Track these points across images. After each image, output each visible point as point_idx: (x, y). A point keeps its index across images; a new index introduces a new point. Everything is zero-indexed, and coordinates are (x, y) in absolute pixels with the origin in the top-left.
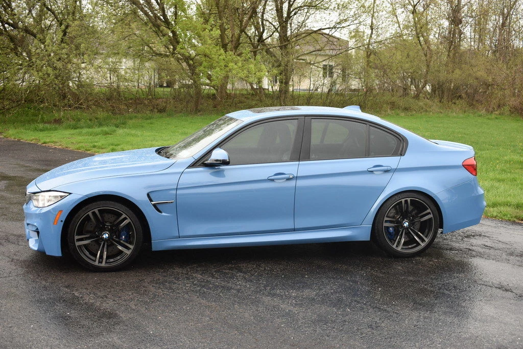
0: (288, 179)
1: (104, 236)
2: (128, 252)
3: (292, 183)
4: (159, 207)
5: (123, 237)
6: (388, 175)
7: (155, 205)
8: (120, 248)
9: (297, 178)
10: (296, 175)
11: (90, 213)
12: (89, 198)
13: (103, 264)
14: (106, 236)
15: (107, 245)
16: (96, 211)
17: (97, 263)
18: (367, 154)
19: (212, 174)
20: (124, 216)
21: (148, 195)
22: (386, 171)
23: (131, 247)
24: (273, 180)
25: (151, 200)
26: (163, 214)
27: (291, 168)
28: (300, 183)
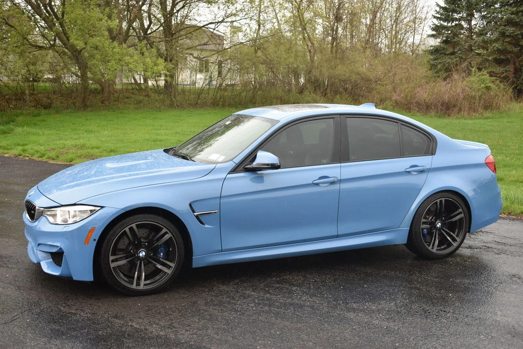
0: (333, 183)
1: (141, 255)
2: (169, 272)
3: (336, 187)
4: (201, 218)
5: (162, 254)
6: (424, 176)
7: (197, 217)
8: (159, 267)
9: (340, 181)
10: (339, 178)
11: (127, 229)
12: (126, 212)
13: (142, 287)
14: (142, 254)
15: (144, 264)
16: (134, 226)
17: (134, 286)
18: (401, 154)
19: (252, 180)
20: (164, 230)
21: (190, 205)
22: (422, 172)
23: (172, 265)
24: (317, 184)
25: (194, 212)
26: (206, 226)
27: (334, 170)
28: (344, 186)
